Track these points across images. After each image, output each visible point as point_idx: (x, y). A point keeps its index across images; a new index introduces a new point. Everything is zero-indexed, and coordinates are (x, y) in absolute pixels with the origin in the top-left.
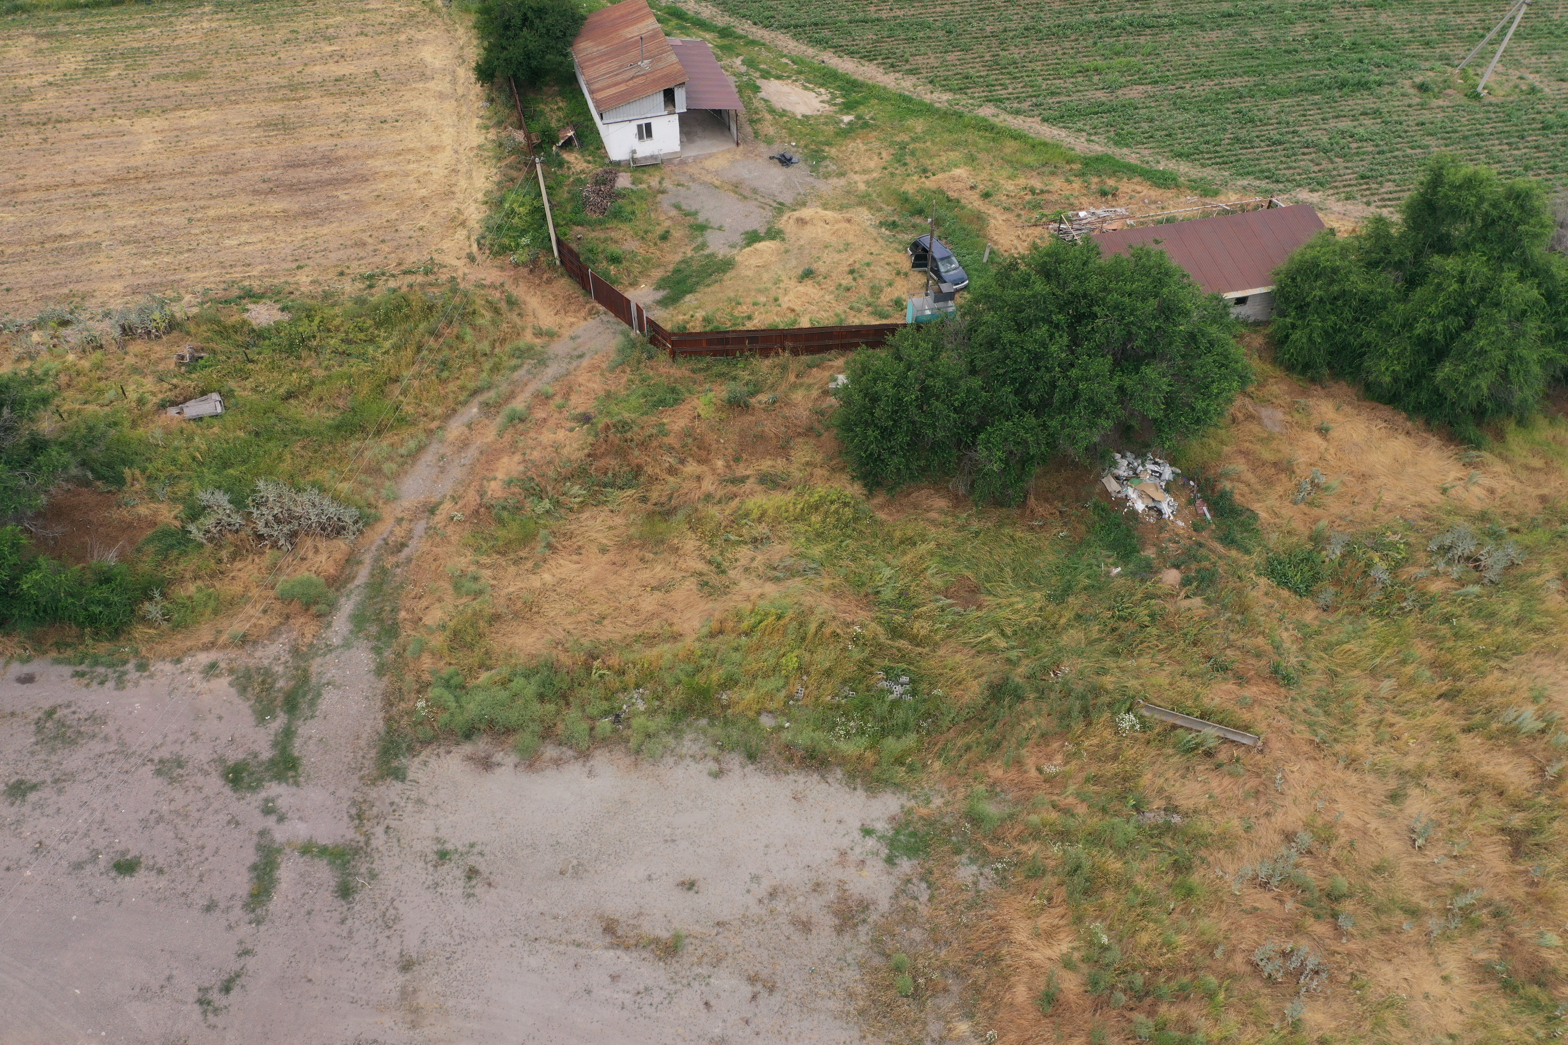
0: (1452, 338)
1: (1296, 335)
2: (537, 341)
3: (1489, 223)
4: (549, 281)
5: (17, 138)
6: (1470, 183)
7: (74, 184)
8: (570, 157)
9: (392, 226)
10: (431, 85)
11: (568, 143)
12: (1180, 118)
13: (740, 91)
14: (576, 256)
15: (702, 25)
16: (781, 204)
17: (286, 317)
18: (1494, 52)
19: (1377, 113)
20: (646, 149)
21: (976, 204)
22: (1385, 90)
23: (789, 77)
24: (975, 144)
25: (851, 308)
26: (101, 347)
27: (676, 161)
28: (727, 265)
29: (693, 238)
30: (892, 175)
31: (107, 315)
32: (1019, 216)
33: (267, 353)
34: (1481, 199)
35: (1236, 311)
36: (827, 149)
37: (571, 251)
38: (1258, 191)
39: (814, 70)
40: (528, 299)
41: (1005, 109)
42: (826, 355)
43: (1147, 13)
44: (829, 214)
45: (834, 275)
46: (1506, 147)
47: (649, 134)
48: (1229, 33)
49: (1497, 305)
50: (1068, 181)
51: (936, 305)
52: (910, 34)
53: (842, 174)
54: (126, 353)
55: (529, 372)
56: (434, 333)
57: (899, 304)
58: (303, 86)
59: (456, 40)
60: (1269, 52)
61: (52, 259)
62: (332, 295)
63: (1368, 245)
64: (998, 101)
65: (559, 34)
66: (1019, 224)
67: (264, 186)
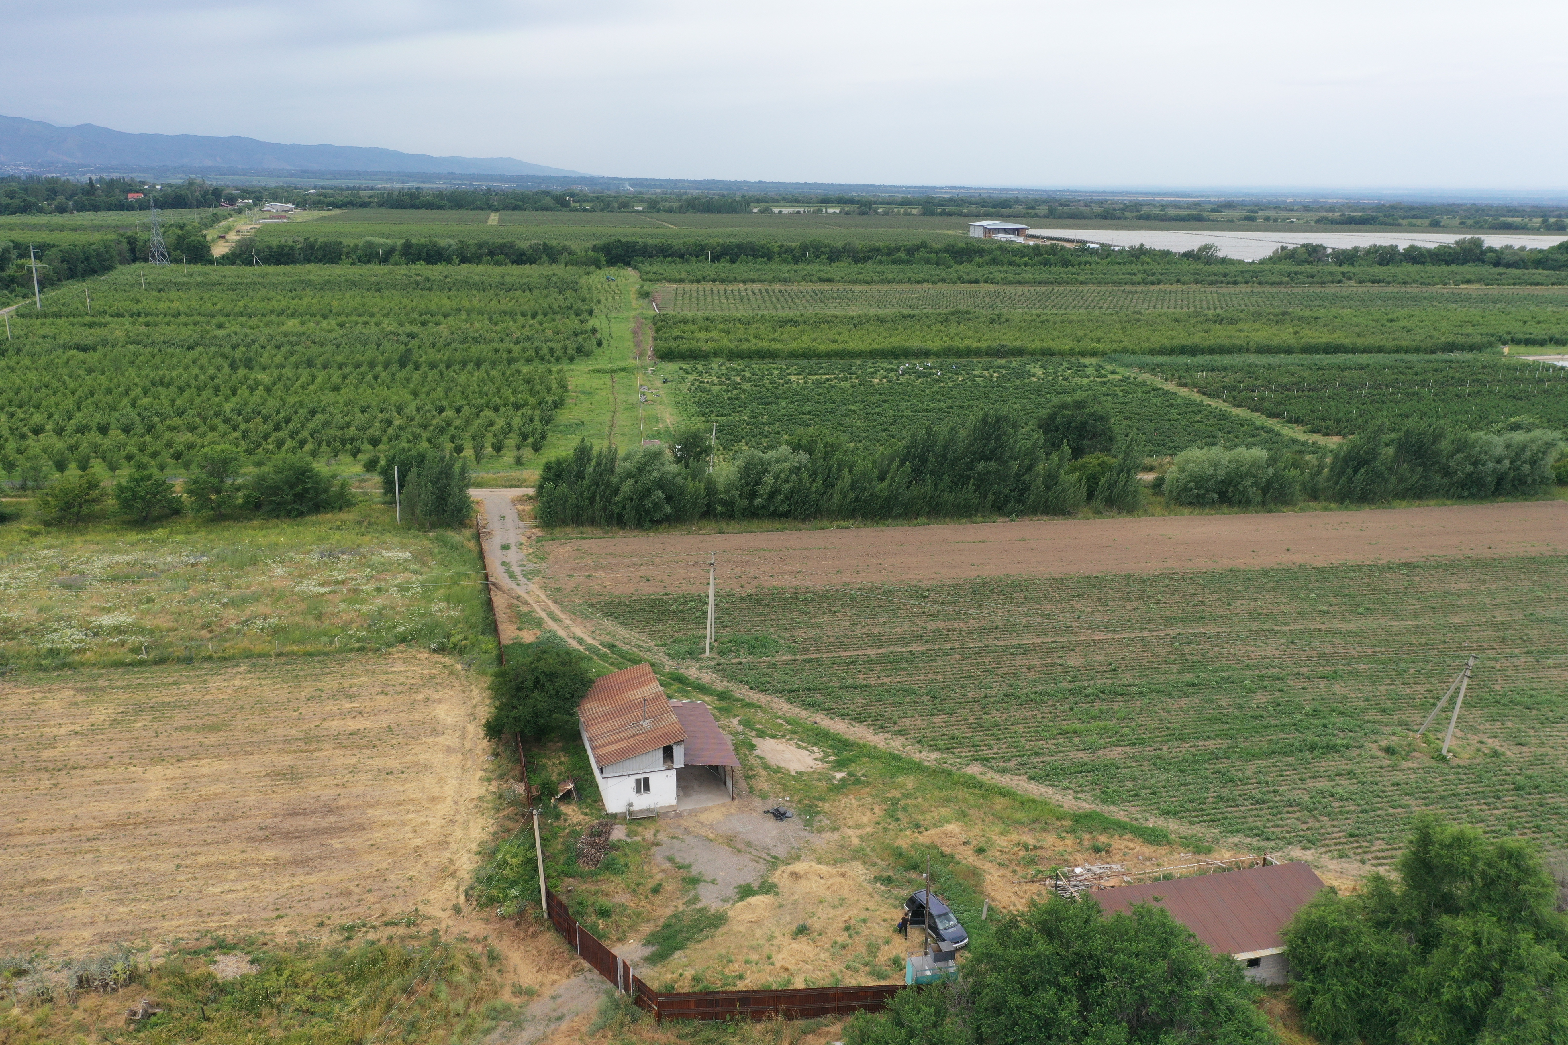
0: (1484, 1006)
1: (1318, 1001)
2: (516, 1000)
3: (1489, 883)
4: (534, 935)
5: (28, 783)
6: (1459, 842)
7: (72, 828)
8: (567, 809)
9: (382, 875)
10: (441, 740)
11: (567, 796)
12: (1162, 777)
13: (736, 749)
14: (565, 909)
15: (702, 689)
16: (775, 857)
17: (254, 970)
18: (1449, 719)
19: (1351, 774)
20: (642, 802)
21: (970, 859)
22: (1354, 753)
23: (783, 736)
24: (965, 800)
25: (848, 968)
26: (51, 1000)
27: (672, 814)
28: (719, 920)
29: (685, 892)
30: (885, 829)
31: (67, 965)
32: (1014, 871)
33: (226, 1010)
34: (1475, 859)
35: (1250, 973)
36: (820, 804)
37: (560, 903)
38: (1251, 849)
39: (807, 730)
40: (510, 954)
41: (992, 768)
42: (822, 1020)
43: (1117, 682)
44: (823, 869)
45: (829, 931)
46: (1484, 807)
47: (647, 788)
48: (1196, 700)
49: (1521, 968)
50: (1060, 837)
51: (936, 965)
52: (897, 699)
53: (835, 829)
54: (75, 1008)
55: (503, 1035)
56: (407, 991)
57: (897, 963)
58: (318, 739)
59: (470, 699)
60: (1237, 718)
61: (27, 904)
62: (307, 947)
63: (1372, 904)
64: (985, 761)
65: (567, 695)
66: (1015, 880)
67: (260, 834)
